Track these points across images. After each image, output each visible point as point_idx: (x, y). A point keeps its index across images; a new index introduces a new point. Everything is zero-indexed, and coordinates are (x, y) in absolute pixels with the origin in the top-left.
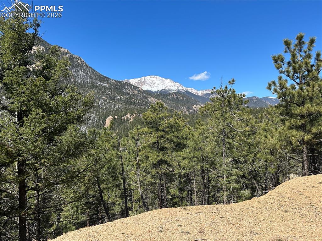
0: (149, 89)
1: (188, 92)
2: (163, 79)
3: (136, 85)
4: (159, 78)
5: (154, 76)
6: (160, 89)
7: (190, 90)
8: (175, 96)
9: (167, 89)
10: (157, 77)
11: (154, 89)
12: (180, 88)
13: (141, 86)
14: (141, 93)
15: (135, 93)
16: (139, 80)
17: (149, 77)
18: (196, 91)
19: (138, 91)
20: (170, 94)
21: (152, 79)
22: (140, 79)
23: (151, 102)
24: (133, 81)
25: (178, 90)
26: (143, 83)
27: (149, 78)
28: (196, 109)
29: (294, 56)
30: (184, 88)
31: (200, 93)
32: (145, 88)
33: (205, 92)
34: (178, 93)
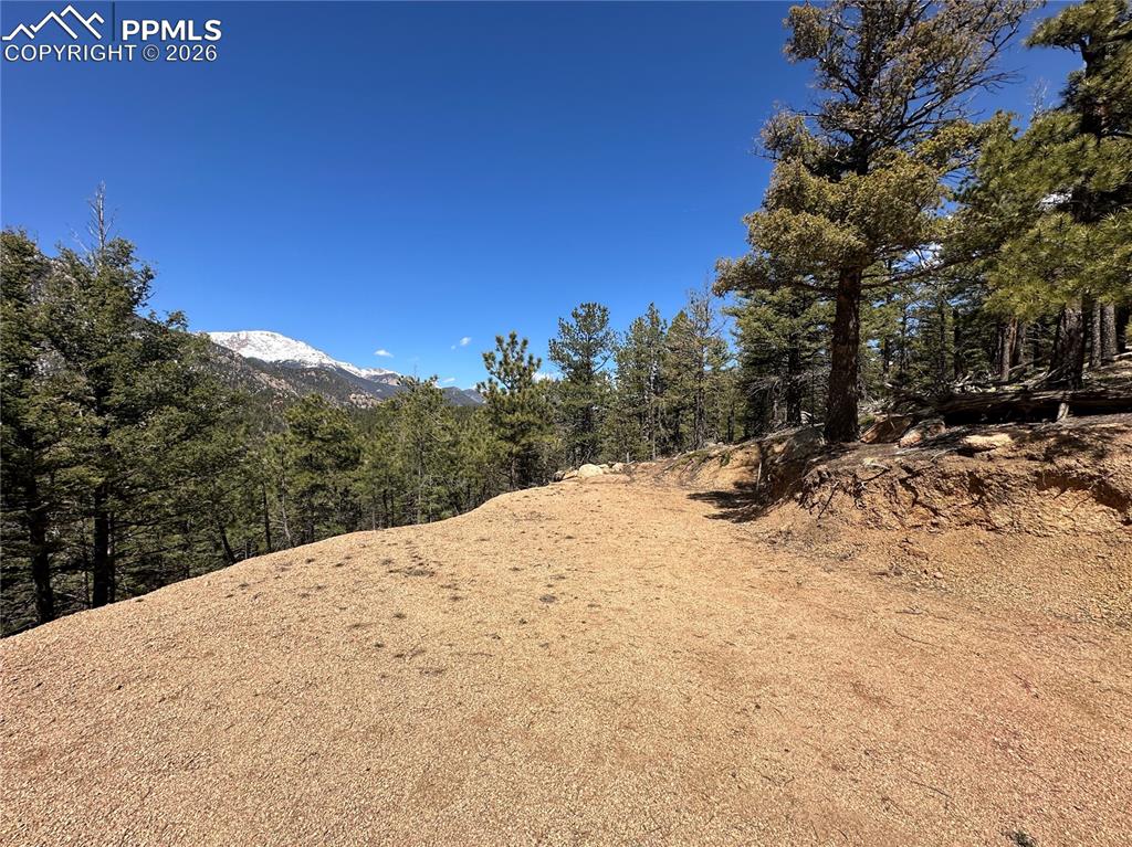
0: (258, 356)
1: (340, 370)
2: (289, 340)
3: (226, 344)
4: (280, 337)
5: (269, 333)
6: (283, 359)
7: (344, 366)
8: (313, 374)
9: (297, 359)
10: (276, 334)
11: (268, 358)
12: (326, 361)
13: (238, 348)
14: (237, 361)
15: (224, 362)
16: (233, 337)
17: (259, 332)
18: (356, 370)
19: (232, 357)
20: (304, 370)
21: (265, 337)
22: (236, 334)
23: (260, 382)
24: (218, 337)
25: (321, 365)
26: (244, 343)
27: (257, 336)
28: (355, 401)
29: (506, 356)
30: (333, 362)
31: (364, 374)
32: (246, 353)
33: (373, 373)
34: (321, 369)
